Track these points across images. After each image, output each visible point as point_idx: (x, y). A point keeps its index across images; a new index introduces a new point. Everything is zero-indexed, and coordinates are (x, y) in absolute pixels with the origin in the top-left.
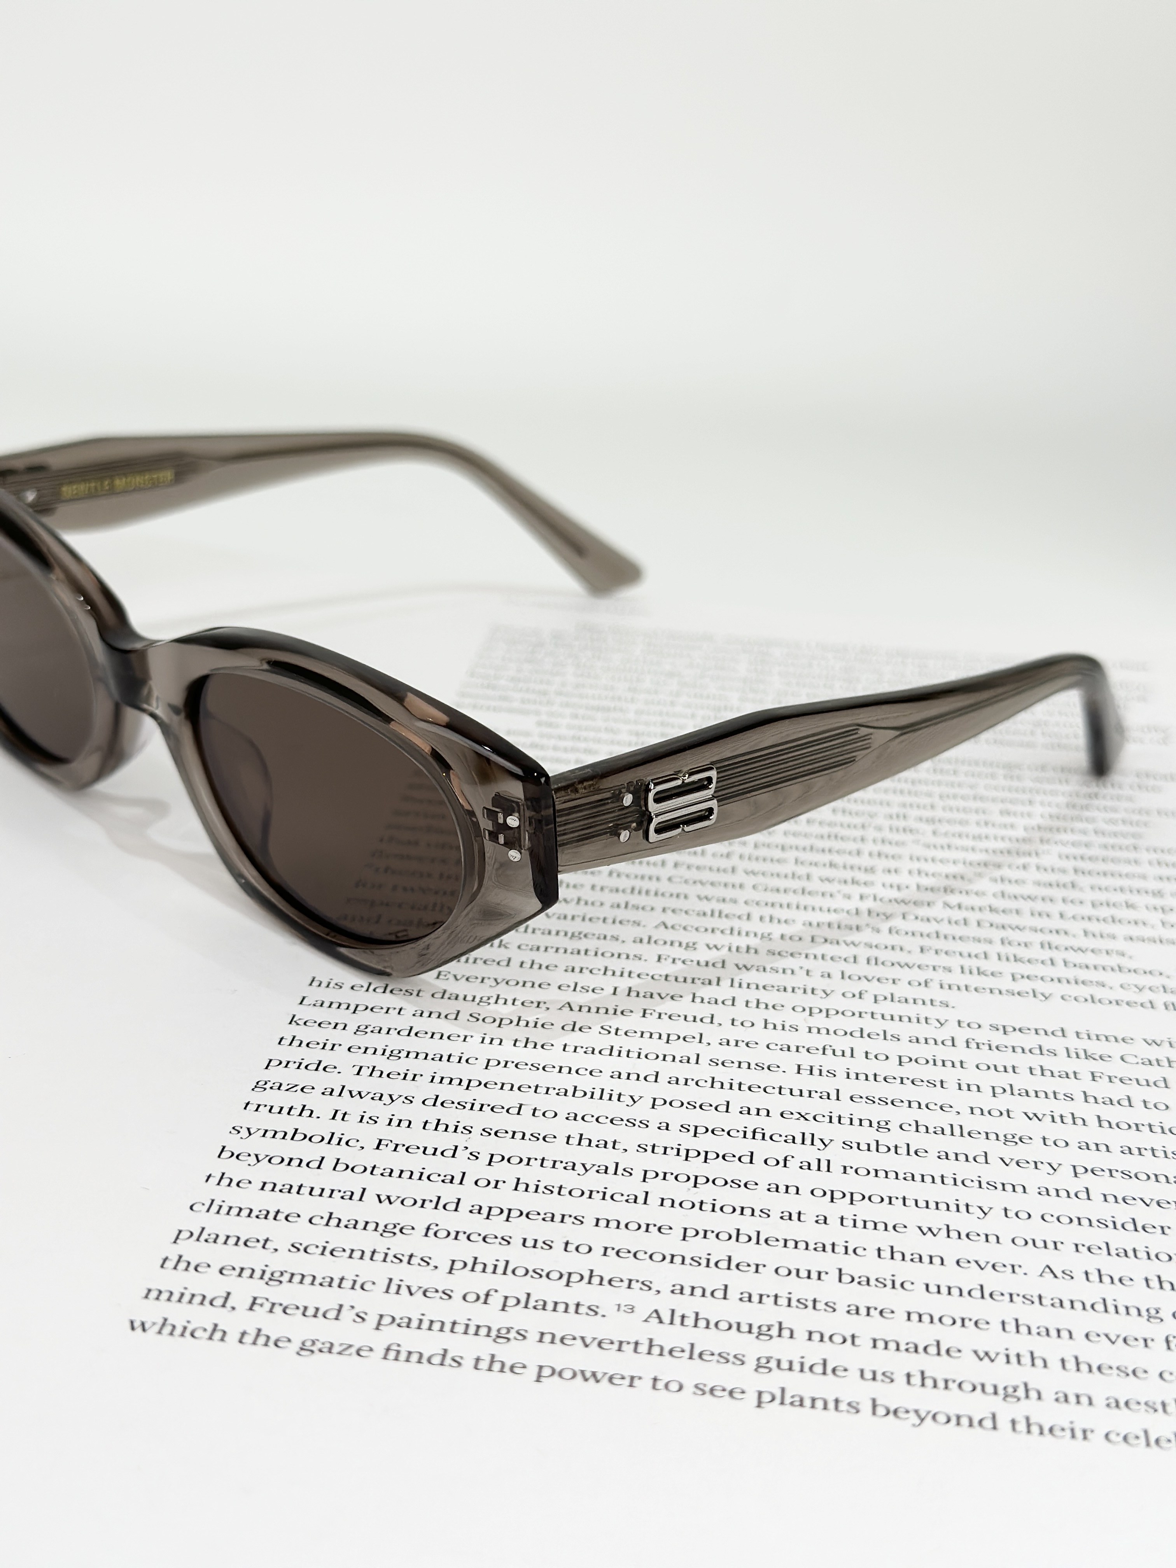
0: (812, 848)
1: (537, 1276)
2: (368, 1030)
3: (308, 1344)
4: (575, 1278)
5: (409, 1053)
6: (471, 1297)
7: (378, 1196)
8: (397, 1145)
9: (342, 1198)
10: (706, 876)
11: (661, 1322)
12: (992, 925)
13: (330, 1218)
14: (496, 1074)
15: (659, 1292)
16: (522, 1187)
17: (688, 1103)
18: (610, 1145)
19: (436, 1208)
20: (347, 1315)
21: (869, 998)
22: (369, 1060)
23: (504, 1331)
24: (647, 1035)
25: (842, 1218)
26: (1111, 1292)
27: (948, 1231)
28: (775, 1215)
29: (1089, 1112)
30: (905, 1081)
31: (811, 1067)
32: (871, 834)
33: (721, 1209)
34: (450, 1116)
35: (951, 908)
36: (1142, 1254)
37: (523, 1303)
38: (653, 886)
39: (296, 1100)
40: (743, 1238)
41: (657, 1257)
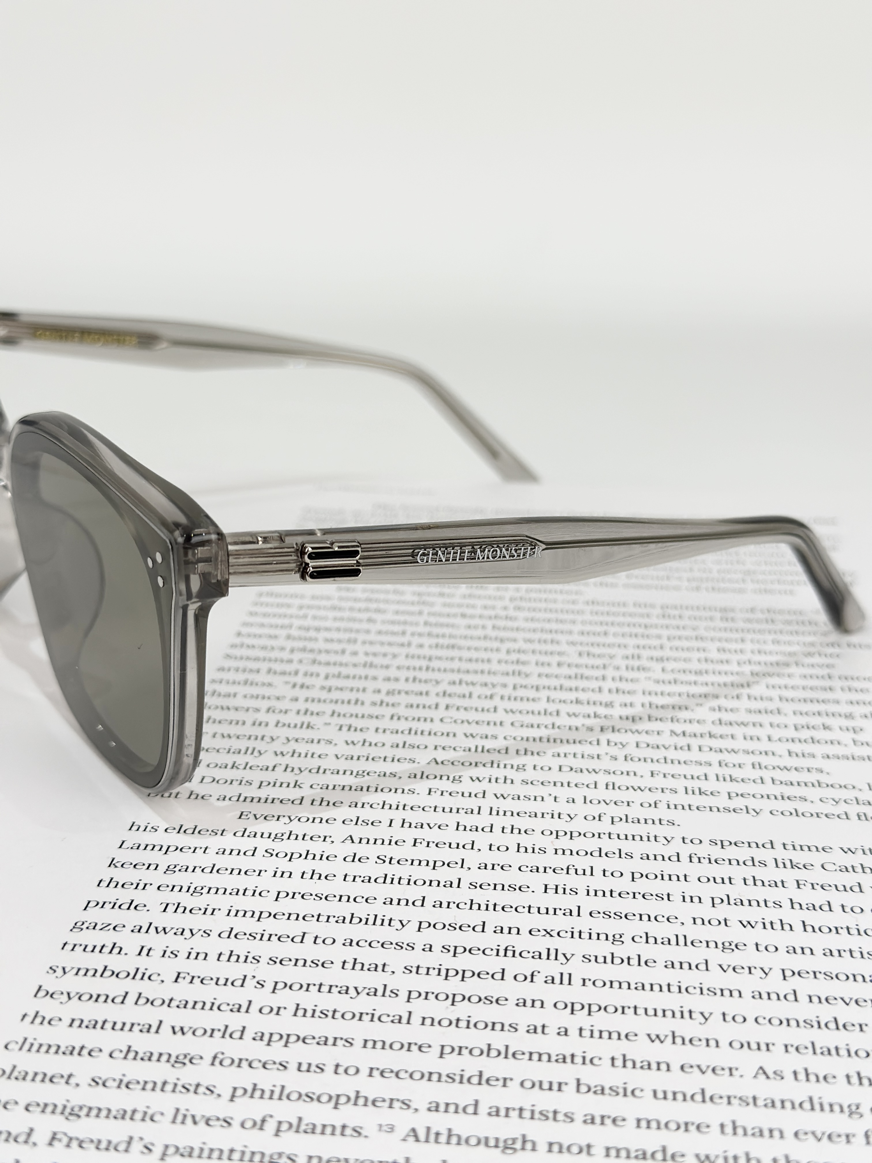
0: (561, 688)
1: (309, 1100)
2: (177, 869)
4: (343, 1100)
5: (210, 889)
6: (249, 1124)
7: (173, 1028)
8: (193, 977)
9: (141, 1031)
10: (472, 716)
11: (417, 1140)
12: (711, 749)
13: (128, 1051)
14: (286, 905)
15: (416, 1110)
16: (300, 1012)
17: (450, 925)
18: (380, 968)
19: (223, 1037)
20: (136, 1147)
21: (606, 819)
22: (174, 897)
23: (275, 1158)
24: (416, 863)
25: (581, 1030)
26: (817, 1090)
27: (674, 1037)
28: (522, 1029)
29: (794, 917)
30: (637, 895)
31: (557, 886)
32: (610, 673)
33: (475, 1025)
34: (241, 947)
35: (677, 735)
36: (843, 1052)
37: (294, 1128)
38: (426, 727)
39: (108, 938)
40: (494, 1053)
41: (417, 1076)
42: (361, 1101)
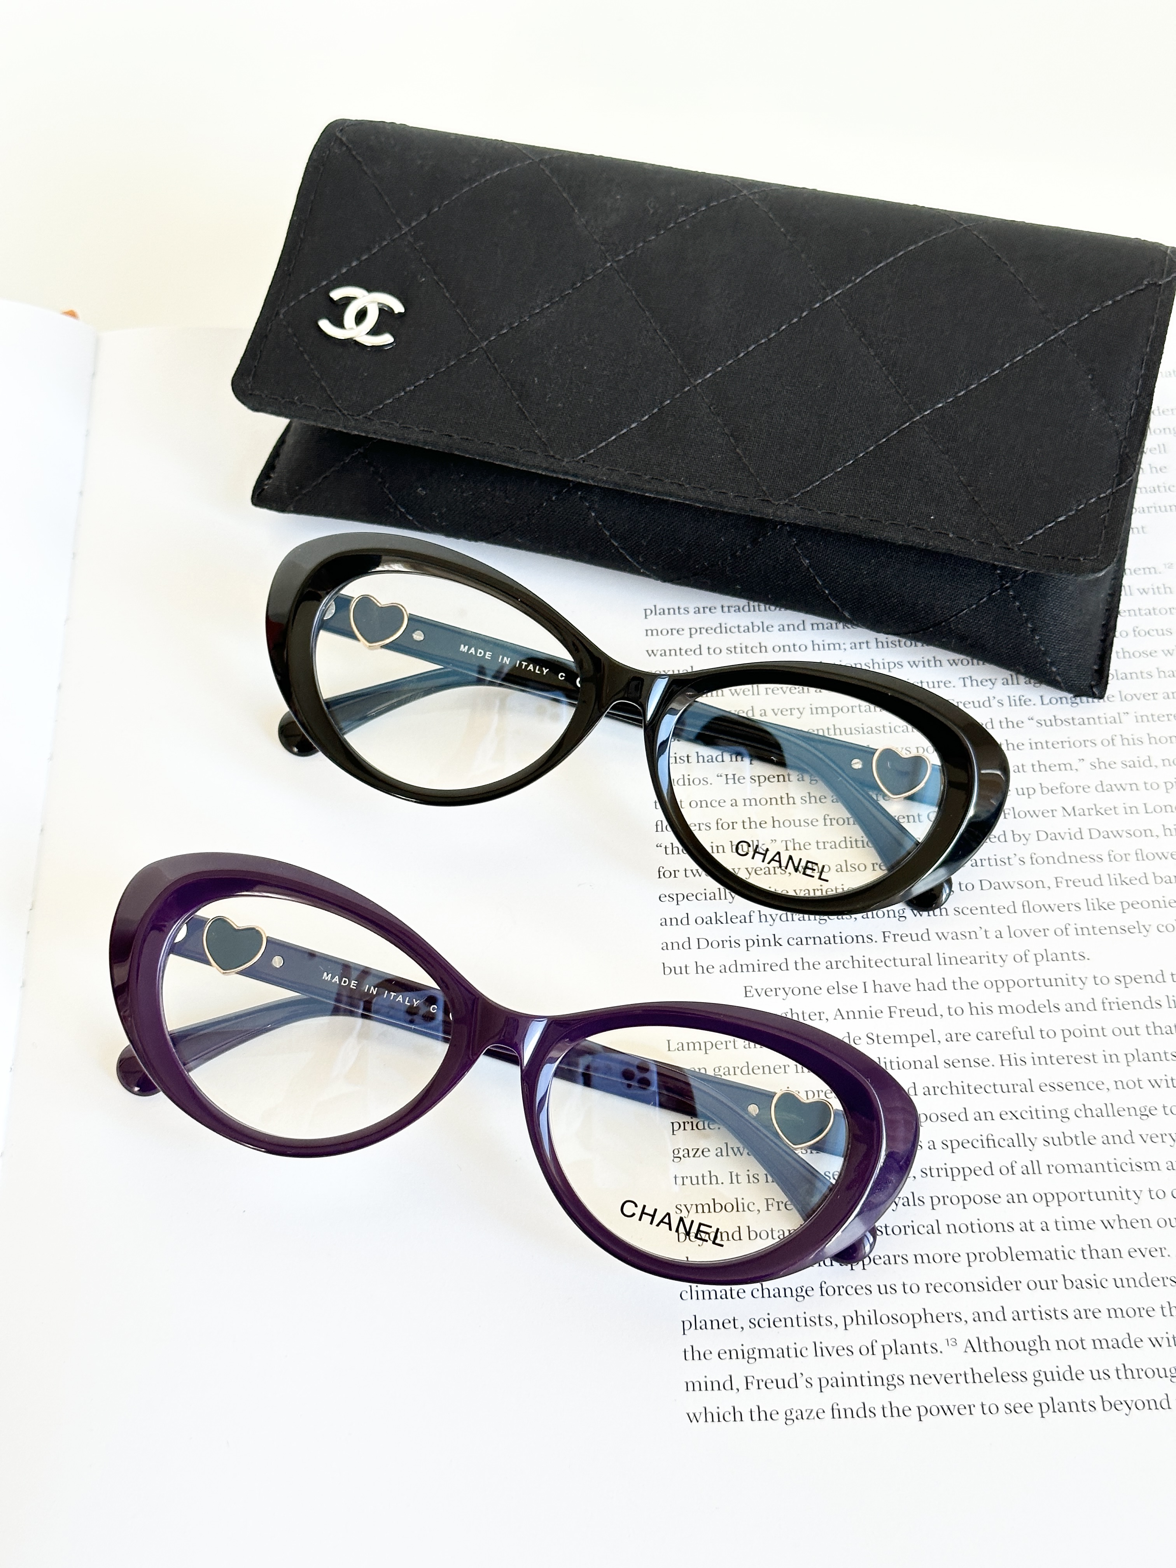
1: (895, 1321)
3: (789, 1413)
4: (917, 1318)
6: (864, 1351)
8: (778, 1203)
11: (974, 1351)
12: (1099, 834)
13: (762, 1289)
15: (966, 1322)
17: (941, 1115)
20: (801, 1382)
21: (1032, 959)
23: (890, 1379)
24: (898, 1039)
25: (1056, 1222)
27: (1119, 1221)
28: (1017, 1227)
30: (1070, 1059)
31: (1009, 1056)
33: (984, 1228)
35: (1068, 815)
37: (894, 1350)
39: (702, 1165)
40: (1003, 1256)
41: (958, 1288)
42: (929, 1317)
